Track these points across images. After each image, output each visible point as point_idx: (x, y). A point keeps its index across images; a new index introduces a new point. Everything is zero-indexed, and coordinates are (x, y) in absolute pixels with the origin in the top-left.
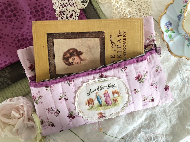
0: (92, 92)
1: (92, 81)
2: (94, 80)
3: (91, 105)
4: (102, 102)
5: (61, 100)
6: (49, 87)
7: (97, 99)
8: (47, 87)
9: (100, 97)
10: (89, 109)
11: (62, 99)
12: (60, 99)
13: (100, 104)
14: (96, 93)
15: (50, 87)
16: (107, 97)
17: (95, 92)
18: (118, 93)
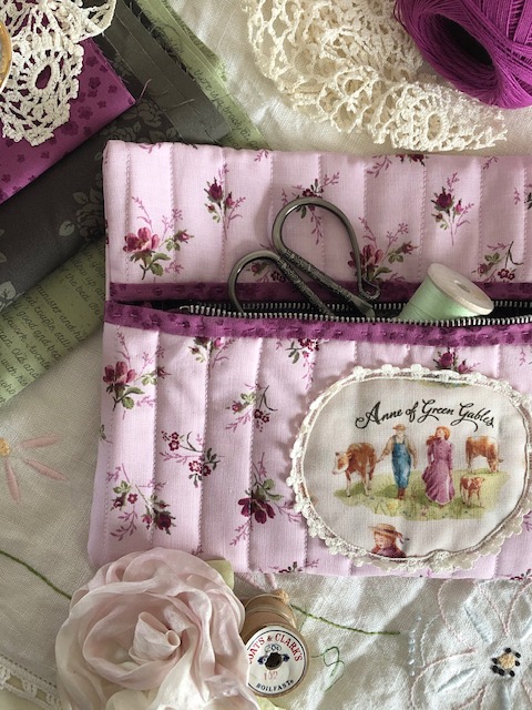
0: (380, 416)
1: (397, 370)
2: (406, 370)
3: (356, 478)
4: (412, 479)
5: (238, 415)
6: (209, 345)
7: (390, 457)
8: (201, 340)
9: (410, 451)
10: (342, 494)
11: (245, 411)
12: (238, 407)
13: (398, 482)
14: (397, 428)
15: (214, 346)
16: (438, 458)
17: (395, 421)
18: (491, 455)
